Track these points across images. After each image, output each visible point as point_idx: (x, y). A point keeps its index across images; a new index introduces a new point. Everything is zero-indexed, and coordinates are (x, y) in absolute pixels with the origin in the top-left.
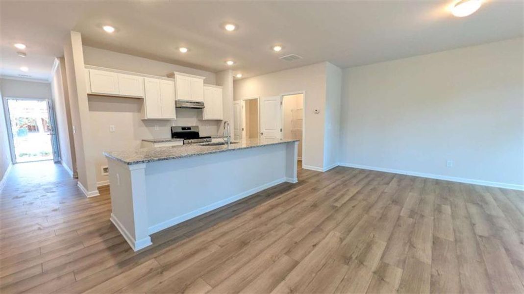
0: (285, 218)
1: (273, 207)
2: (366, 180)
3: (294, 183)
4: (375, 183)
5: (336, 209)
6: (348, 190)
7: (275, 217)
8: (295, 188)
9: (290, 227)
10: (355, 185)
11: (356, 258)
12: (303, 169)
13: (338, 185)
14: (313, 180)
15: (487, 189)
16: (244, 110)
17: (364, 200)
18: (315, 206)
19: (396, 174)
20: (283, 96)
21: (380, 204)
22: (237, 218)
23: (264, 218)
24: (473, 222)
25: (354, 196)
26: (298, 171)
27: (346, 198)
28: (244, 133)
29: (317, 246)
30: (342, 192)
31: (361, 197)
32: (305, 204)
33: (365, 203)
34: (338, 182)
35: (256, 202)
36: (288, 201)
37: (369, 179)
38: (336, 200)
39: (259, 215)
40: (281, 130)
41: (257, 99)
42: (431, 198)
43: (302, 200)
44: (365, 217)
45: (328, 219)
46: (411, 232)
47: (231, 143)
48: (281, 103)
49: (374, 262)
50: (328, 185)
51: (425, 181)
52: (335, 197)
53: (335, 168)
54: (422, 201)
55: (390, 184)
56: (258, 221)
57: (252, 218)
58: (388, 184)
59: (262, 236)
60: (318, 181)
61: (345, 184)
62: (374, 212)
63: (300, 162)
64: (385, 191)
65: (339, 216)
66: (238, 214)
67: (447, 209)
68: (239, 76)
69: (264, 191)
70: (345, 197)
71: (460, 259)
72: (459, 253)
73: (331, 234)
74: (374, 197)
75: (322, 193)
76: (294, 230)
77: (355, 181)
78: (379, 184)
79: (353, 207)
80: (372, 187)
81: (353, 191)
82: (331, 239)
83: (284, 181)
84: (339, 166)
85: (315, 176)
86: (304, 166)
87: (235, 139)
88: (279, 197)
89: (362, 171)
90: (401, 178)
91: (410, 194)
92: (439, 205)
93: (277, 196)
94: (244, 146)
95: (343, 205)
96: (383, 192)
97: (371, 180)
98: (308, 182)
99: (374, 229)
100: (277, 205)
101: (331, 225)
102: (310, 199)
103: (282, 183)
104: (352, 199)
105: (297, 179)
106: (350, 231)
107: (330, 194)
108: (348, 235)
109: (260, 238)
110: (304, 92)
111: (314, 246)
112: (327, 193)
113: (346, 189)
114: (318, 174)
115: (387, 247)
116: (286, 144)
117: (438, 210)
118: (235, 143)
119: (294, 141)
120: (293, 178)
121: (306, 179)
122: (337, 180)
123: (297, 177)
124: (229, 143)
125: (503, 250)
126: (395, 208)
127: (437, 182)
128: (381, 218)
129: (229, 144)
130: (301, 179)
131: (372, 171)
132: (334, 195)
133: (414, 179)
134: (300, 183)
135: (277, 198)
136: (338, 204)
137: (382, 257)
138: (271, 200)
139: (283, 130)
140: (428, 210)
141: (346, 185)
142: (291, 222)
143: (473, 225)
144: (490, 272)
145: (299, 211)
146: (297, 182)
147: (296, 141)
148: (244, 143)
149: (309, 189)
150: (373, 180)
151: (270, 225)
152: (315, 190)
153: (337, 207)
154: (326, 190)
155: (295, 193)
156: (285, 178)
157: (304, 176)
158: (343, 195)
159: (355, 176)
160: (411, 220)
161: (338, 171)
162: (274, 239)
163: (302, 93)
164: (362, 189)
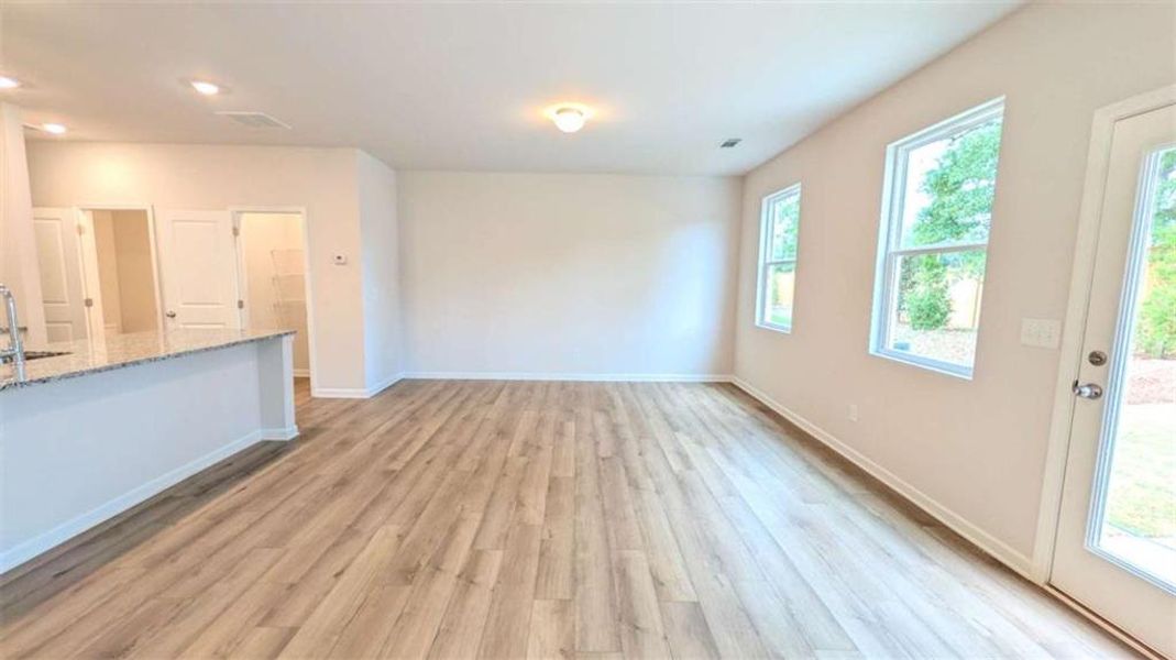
0: (259, 536)
1: (218, 520)
2: (456, 403)
3: (289, 438)
4: (471, 404)
5: (393, 475)
6: (419, 430)
7: (225, 545)
8: (289, 451)
9: (275, 552)
10: (434, 415)
11: (429, 563)
12: (314, 399)
13: (401, 422)
14: (342, 423)
15: (617, 385)
16: (88, 242)
17: (449, 443)
18: (342, 483)
19: (506, 382)
20: (241, 212)
21: (478, 444)
22: (77, 591)
23: (185, 560)
24: (598, 439)
25: (431, 438)
26: (296, 407)
27: (417, 446)
28: (96, 315)
29: (346, 572)
30: (406, 438)
31: (444, 438)
32: (315, 487)
33: (451, 448)
34: (398, 418)
35: (157, 521)
36: (269, 490)
37: (460, 399)
38: (394, 458)
39: (171, 555)
40: (241, 305)
41: (145, 212)
42: (553, 415)
43: (312, 476)
44: (450, 476)
45: (374, 503)
46: (520, 482)
47: (29, 357)
48: (236, 232)
49: (457, 560)
50: (376, 428)
51: (548, 385)
52: (390, 452)
53: (393, 385)
54: (541, 422)
55: (496, 404)
56: (165, 572)
57: (144, 570)
58: (492, 402)
59: (180, 611)
60: (354, 422)
61: (413, 417)
62: (466, 464)
63: (302, 383)
64: (488, 416)
65: (398, 491)
66: (84, 576)
67: (571, 427)
68: (55, 128)
69: (192, 480)
70: (414, 443)
71: (578, 501)
72: (577, 492)
73: (380, 533)
74: (468, 433)
75: (360, 449)
76: (286, 560)
77: (434, 407)
78: (478, 406)
79: (428, 462)
80: (464, 414)
81: (430, 428)
82: (379, 545)
83: (259, 439)
84: (403, 380)
85: (346, 411)
86: (318, 391)
87: (53, 337)
88: (242, 485)
89: (450, 384)
90: (514, 386)
91: (526, 412)
92: (562, 424)
93: (231, 485)
94: (101, 361)
95: (408, 464)
96: (484, 420)
97: (467, 399)
98: (326, 429)
99: (464, 494)
100: (233, 511)
101: (379, 515)
102: (331, 470)
103: (249, 448)
104: (428, 445)
105: (295, 427)
106: (418, 516)
107: (381, 446)
108: (414, 524)
109: (178, 614)
110: (303, 210)
111: (338, 575)
112: (374, 445)
113: (416, 428)
114: (355, 405)
115: (484, 520)
116: (255, 345)
117: (560, 433)
118: (50, 355)
119: (280, 336)
120: (284, 426)
121: (327, 421)
122: (397, 412)
123: (297, 423)
124: (19, 357)
125: (623, 471)
126: (502, 444)
127: (563, 385)
128: (476, 472)
129: (20, 362)
130: (309, 425)
131: (466, 380)
132: (390, 445)
133: (532, 386)
134: (305, 436)
135: (234, 490)
136: (397, 466)
137: (474, 543)
138: (216, 501)
139: (245, 303)
140: (547, 437)
141: (416, 419)
142: (279, 539)
143: (597, 444)
144: (607, 506)
145: (303, 505)
146: (296, 434)
147: (286, 334)
148: (97, 352)
149: (332, 445)
150: (468, 399)
151: (209, 571)
152: (345, 444)
153: (393, 471)
154: (372, 439)
155: (291, 465)
156: (259, 431)
157: (317, 417)
158: (408, 443)
159: (435, 397)
160: (523, 460)
161: (401, 390)
162: (224, 602)
163: (299, 213)
164: (447, 422)
